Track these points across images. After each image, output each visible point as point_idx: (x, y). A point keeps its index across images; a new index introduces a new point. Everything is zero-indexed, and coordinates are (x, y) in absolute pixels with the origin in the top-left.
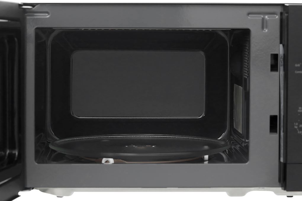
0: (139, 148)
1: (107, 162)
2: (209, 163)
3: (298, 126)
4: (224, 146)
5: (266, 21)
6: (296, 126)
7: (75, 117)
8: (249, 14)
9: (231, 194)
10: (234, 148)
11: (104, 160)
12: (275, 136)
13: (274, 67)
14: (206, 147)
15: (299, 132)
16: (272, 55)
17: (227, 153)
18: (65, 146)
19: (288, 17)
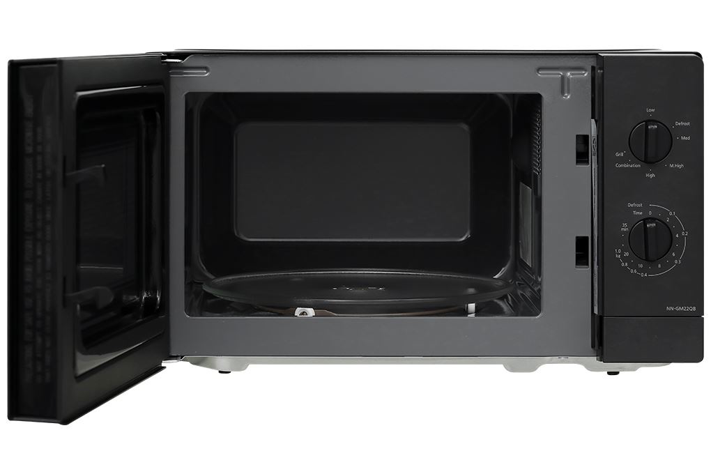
0: (356, 291)
1: (303, 313)
2: (476, 316)
3: (622, 254)
4: (502, 288)
5: (568, 79)
6: (618, 254)
7: (242, 240)
8: (539, 70)
9: (512, 369)
10: (521, 294)
11: (298, 311)
12: (585, 271)
13: (582, 157)
14: (471, 291)
15: (623, 265)
16: (578, 136)
17: (510, 302)
18: (230, 288)
19: (603, 74)
